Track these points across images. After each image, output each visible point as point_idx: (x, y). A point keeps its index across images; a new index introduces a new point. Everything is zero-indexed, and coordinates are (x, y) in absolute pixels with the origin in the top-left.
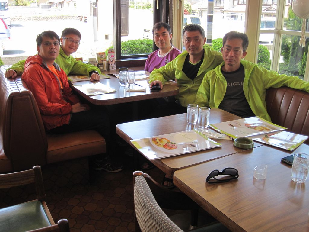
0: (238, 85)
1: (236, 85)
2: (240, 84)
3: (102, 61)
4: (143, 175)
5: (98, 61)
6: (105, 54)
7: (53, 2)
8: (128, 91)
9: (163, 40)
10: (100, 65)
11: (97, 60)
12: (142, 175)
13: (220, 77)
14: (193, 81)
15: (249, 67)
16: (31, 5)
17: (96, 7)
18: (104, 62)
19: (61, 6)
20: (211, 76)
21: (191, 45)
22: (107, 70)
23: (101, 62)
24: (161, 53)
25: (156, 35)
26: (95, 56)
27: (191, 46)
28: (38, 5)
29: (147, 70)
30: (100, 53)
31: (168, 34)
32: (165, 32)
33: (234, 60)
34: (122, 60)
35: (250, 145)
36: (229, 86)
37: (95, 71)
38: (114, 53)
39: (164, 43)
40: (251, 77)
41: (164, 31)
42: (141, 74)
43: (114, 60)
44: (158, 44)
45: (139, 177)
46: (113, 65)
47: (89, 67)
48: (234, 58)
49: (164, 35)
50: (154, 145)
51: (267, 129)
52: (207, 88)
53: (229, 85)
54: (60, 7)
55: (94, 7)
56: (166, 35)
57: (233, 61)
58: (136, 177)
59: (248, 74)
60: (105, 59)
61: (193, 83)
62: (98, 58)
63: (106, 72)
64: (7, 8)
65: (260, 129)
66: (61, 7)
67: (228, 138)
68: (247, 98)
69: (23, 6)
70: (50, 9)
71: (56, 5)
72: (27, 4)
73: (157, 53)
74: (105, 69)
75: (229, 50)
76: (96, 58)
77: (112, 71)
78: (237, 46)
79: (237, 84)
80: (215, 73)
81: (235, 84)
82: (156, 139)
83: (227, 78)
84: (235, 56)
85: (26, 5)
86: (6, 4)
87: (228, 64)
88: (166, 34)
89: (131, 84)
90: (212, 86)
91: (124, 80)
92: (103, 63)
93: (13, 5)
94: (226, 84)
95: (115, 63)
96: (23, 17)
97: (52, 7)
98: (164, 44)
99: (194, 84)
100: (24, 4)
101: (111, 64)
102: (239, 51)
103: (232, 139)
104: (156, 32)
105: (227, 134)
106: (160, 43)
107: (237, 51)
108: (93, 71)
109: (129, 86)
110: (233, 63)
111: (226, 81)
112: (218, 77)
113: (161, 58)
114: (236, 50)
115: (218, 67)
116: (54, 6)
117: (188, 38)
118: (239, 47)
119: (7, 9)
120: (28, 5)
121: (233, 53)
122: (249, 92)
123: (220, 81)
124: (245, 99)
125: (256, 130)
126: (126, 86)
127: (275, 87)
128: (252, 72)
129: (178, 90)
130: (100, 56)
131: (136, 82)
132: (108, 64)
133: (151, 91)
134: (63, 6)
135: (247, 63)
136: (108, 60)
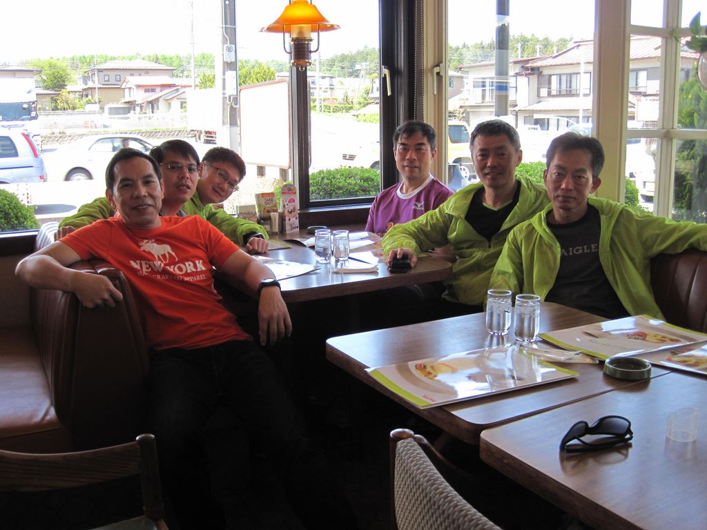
0: (585, 251)
1: (581, 251)
2: (591, 249)
3: (268, 212)
4: (415, 439)
5: (260, 211)
6: (274, 196)
7: (135, 101)
8: (337, 273)
9: (415, 159)
10: (264, 220)
11: (257, 210)
12: (410, 436)
13: (544, 236)
14: (489, 241)
15: (611, 209)
16: (85, 107)
17: (236, 104)
18: (272, 214)
19: (153, 108)
20: (524, 234)
21: (489, 164)
22: (280, 232)
23: (266, 214)
24: (404, 190)
25: (401, 147)
26: (253, 202)
27: (489, 167)
28: (102, 108)
29: (372, 230)
30: (263, 195)
31: (429, 149)
32: (422, 144)
33: (575, 198)
34: (311, 211)
35: (643, 372)
36: (566, 254)
37: (255, 233)
38: (295, 193)
39: (416, 167)
40: (614, 231)
41: (420, 142)
42: (359, 238)
43: (294, 209)
44: (403, 167)
45: (406, 441)
46: (293, 221)
47: (242, 225)
48: (574, 194)
49: (420, 149)
50: (422, 379)
51: (672, 340)
52: (517, 260)
53: (565, 252)
54: (151, 110)
55: (232, 106)
56: (424, 151)
57: (571, 200)
58: (399, 443)
59: (608, 227)
60: (275, 208)
61: (490, 247)
62: (259, 206)
63: (277, 237)
64: (34, 115)
65: (657, 339)
66: (153, 112)
67: (588, 360)
68: (610, 278)
69: (69, 110)
70: (128, 115)
71: (141, 107)
72: (78, 106)
73: (396, 190)
74: (276, 229)
75: (561, 175)
76: (254, 206)
77: (292, 235)
78: (580, 167)
79: (583, 249)
80: (534, 228)
81: (578, 250)
82: (425, 367)
83: (559, 237)
84: (575, 188)
85: (74, 108)
86: (33, 106)
87: (561, 208)
88: (423, 147)
89: (341, 259)
90: (526, 255)
91: (325, 249)
92: (272, 216)
93: (47, 108)
94: (559, 249)
95: (297, 216)
96: (68, 134)
97: (132, 112)
98: (417, 169)
99: (492, 248)
100: (71, 106)
101: (289, 220)
102: (583, 177)
103: (598, 362)
104: (403, 141)
105: (585, 352)
106: (407, 166)
107: (580, 177)
108: (252, 233)
109: (337, 261)
110: (572, 205)
111: (558, 244)
112: (541, 236)
113: (405, 200)
114: (578, 176)
115: (540, 215)
116: (138, 109)
117: (482, 150)
118: (584, 167)
119: (35, 118)
120: (79, 108)
121: (571, 181)
122: (615, 266)
123: (545, 244)
124: (606, 280)
125: (647, 341)
126: (329, 263)
127: (671, 252)
128: (617, 221)
129: (451, 267)
130: (263, 201)
131: (351, 255)
132: (282, 218)
133: (391, 272)
134: (158, 109)
135: (605, 203)
136: (280, 210)
